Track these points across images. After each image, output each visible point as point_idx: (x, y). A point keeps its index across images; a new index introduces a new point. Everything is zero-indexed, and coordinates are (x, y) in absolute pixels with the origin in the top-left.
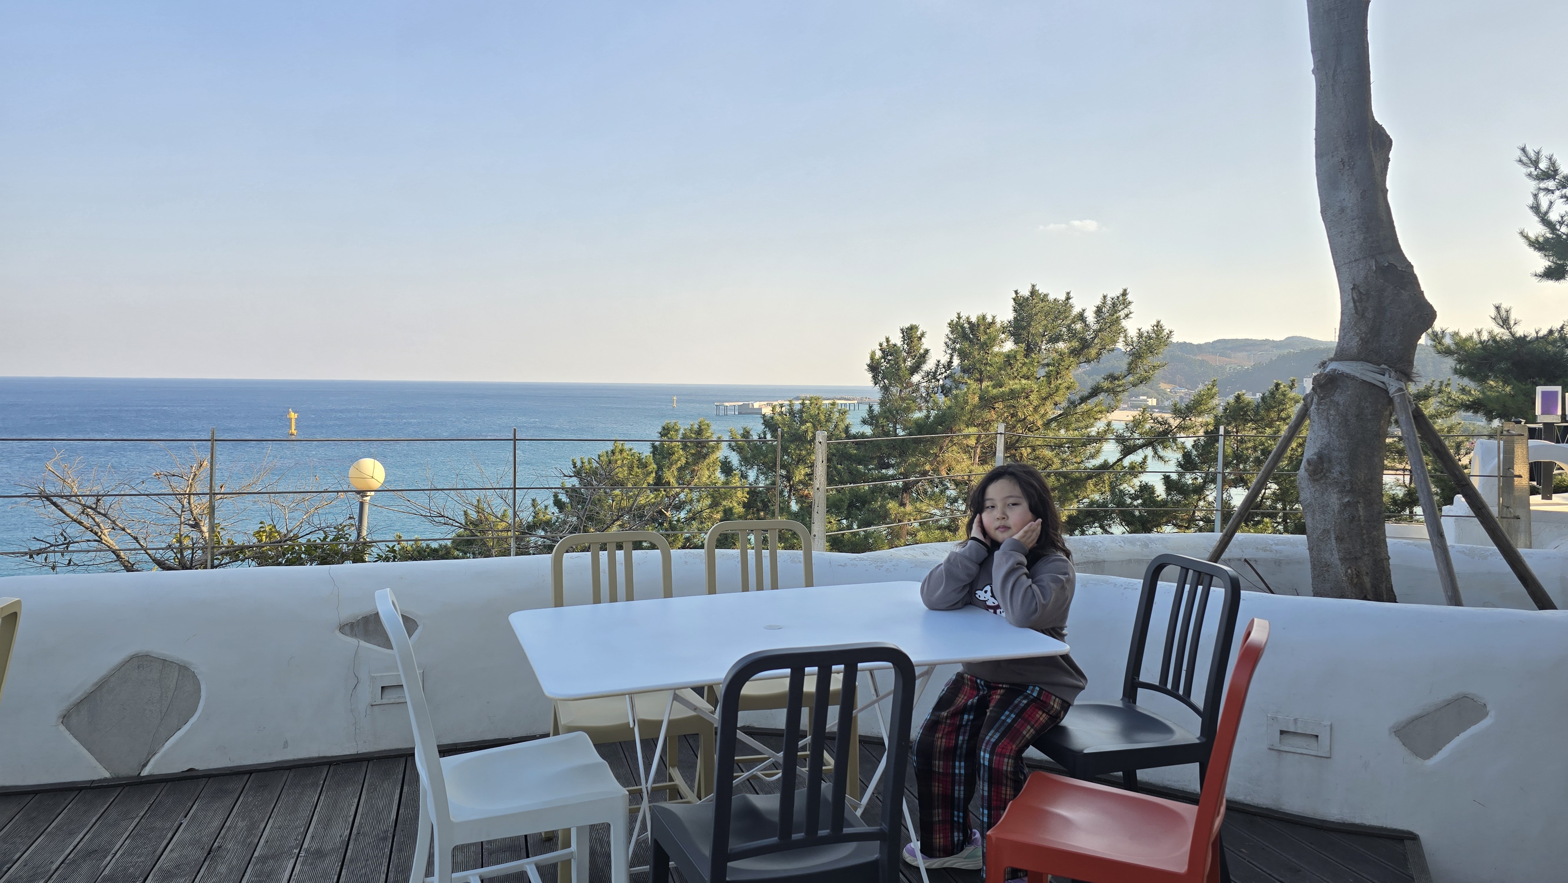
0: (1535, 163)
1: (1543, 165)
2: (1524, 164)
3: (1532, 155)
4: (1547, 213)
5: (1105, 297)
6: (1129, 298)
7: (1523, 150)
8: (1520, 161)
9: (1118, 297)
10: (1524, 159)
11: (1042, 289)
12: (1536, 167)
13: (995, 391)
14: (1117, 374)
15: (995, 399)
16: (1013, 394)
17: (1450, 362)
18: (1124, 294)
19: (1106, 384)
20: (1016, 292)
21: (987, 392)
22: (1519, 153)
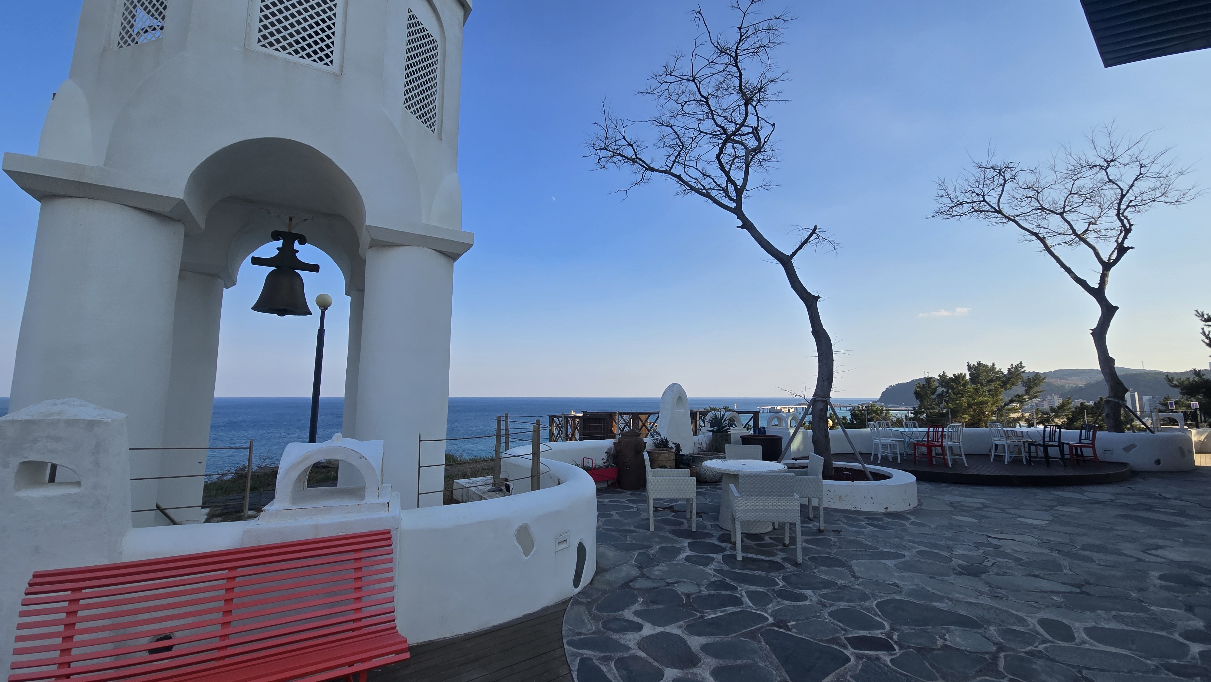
0: (1203, 315)
1: (1206, 317)
2: (1198, 316)
3: (1201, 314)
4: (1208, 335)
5: (1012, 365)
6: (1023, 365)
7: (1197, 311)
8: (1196, 315)
9: (1018, 365)
10: (1198, 314)
11: (984, 362)
12: (1203, 317)
13: (973, 402)
14: (1020, 394)
15: (973, 404)
16: (981, 403)
17: (1178, 390)
18: (1021, 363)
19: (1016, 399)
20: (968, 363)
21: (970, 402)
22: (1195, 313)
